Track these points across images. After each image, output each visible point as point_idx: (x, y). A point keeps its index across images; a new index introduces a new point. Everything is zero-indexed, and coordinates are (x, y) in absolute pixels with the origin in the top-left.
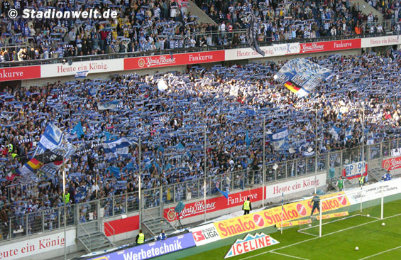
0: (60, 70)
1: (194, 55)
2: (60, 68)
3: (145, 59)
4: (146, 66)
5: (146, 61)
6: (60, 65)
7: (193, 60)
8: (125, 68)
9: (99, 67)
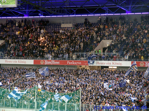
0: (6, 62)
1: (70, 62)
2: (6, 61)
3: (44, 61)
4: (44, 64)
5: (45, 62)
6: (6, 60)
7: (70, 63)
8: (34, 64)
9: (22, 62)
